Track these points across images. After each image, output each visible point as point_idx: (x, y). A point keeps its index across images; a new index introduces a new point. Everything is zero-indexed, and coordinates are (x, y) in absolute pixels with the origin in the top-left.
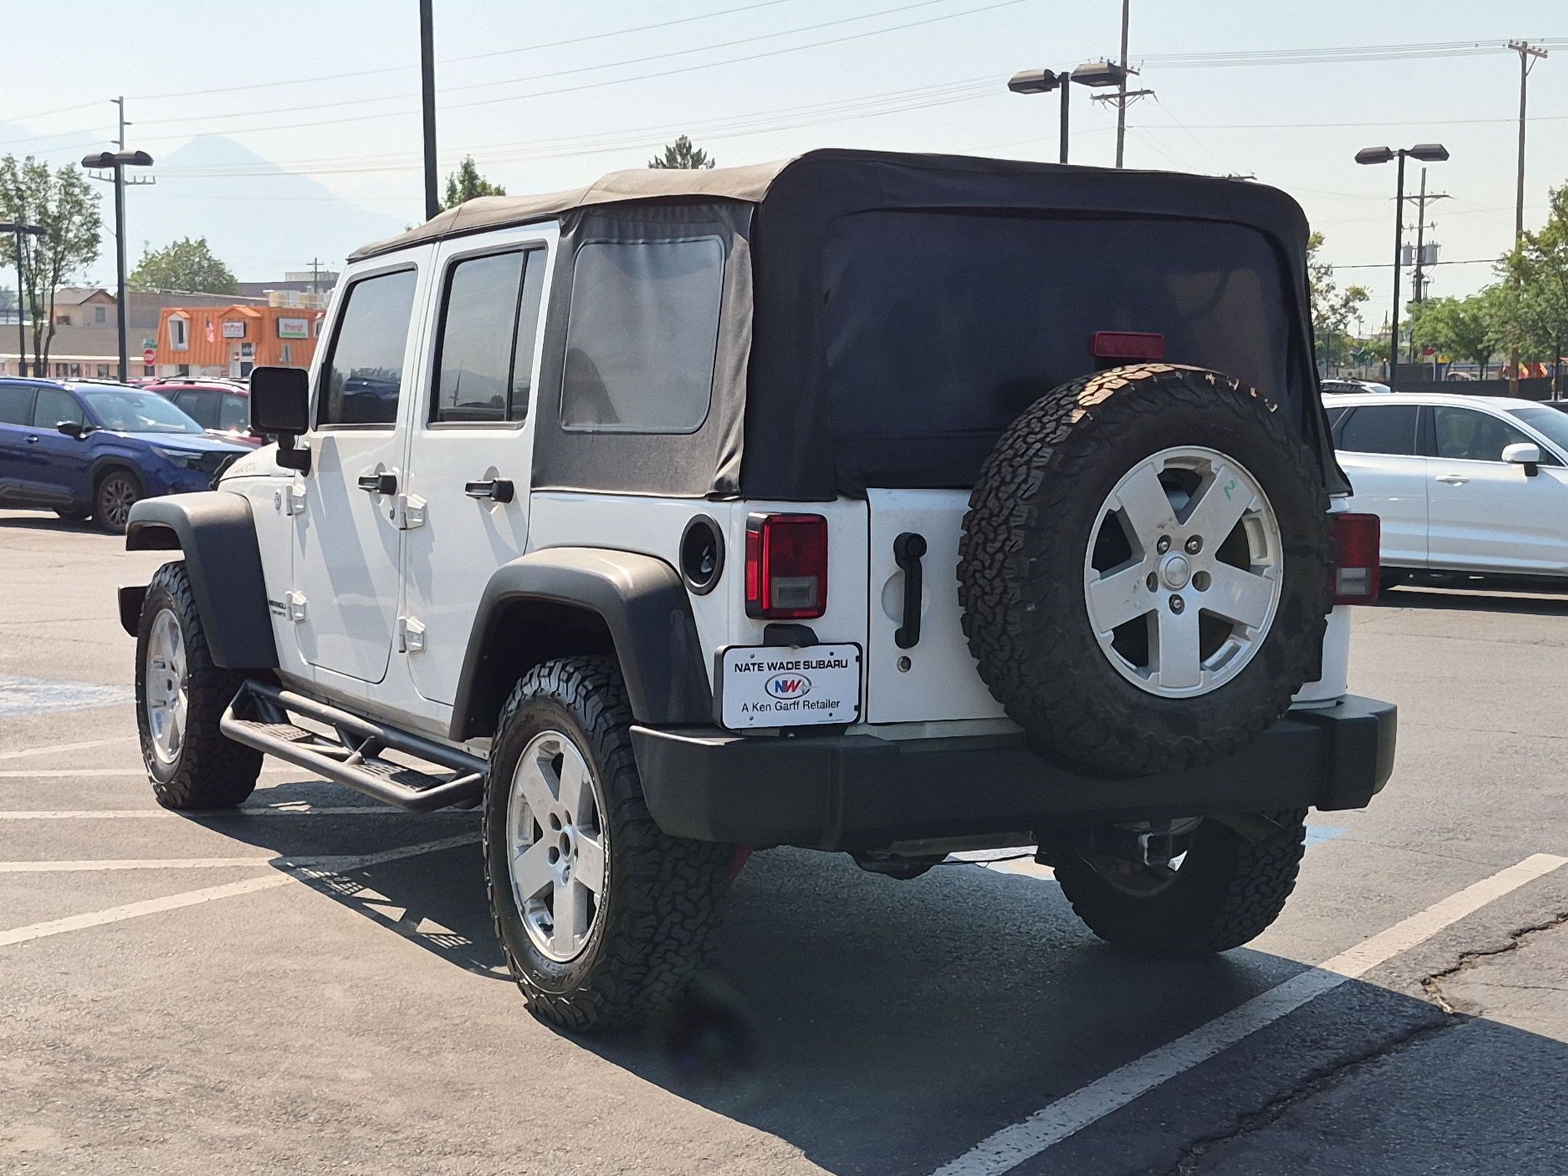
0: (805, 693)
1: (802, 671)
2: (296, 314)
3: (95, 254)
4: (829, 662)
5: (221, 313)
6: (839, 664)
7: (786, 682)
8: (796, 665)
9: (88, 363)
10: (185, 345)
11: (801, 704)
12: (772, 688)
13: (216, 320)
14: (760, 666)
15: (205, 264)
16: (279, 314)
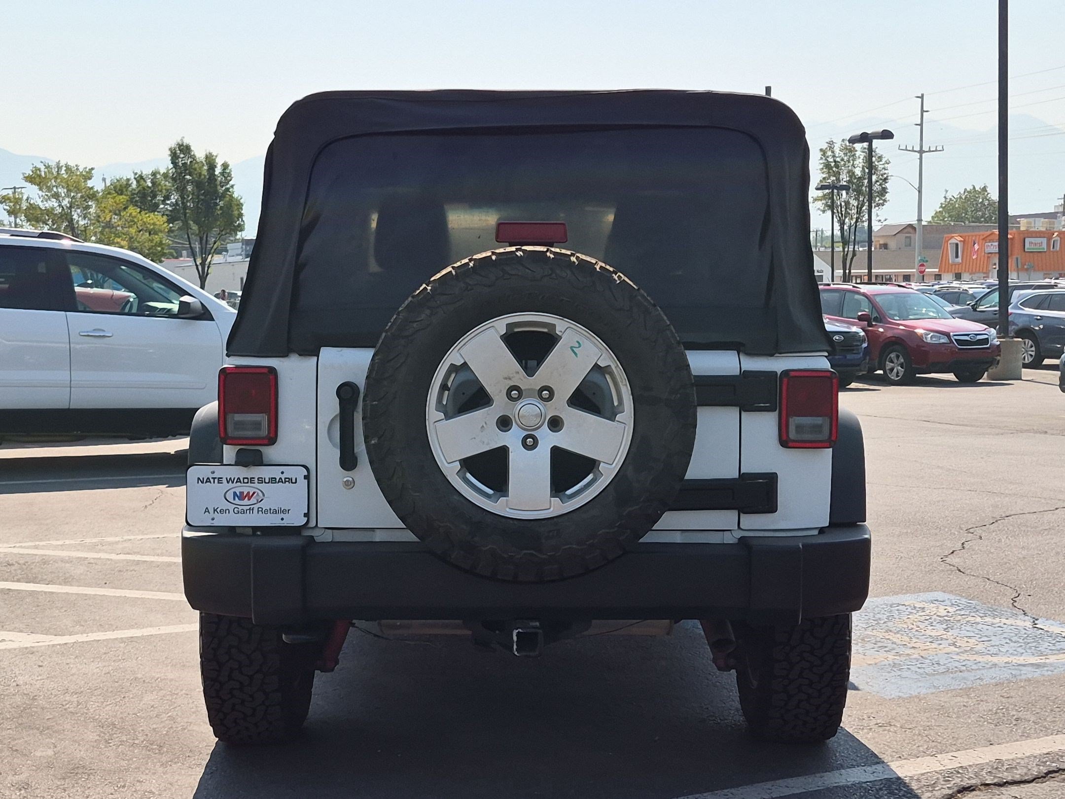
0: (258, 502)
1: (256, 485)
2: (1038, 235)
3: (885, 201)
4: (280, 478)
5: (984, 236)
6: (290, 480)
7: (243, 493)
8: (252, 480)
9: (896, 274)
10: (959, 260)
11: (255, 510)
12: (230, 496)
13: (981, 241)
14: (220, 480)
15: (986, 203)
16: (1026, 235)
